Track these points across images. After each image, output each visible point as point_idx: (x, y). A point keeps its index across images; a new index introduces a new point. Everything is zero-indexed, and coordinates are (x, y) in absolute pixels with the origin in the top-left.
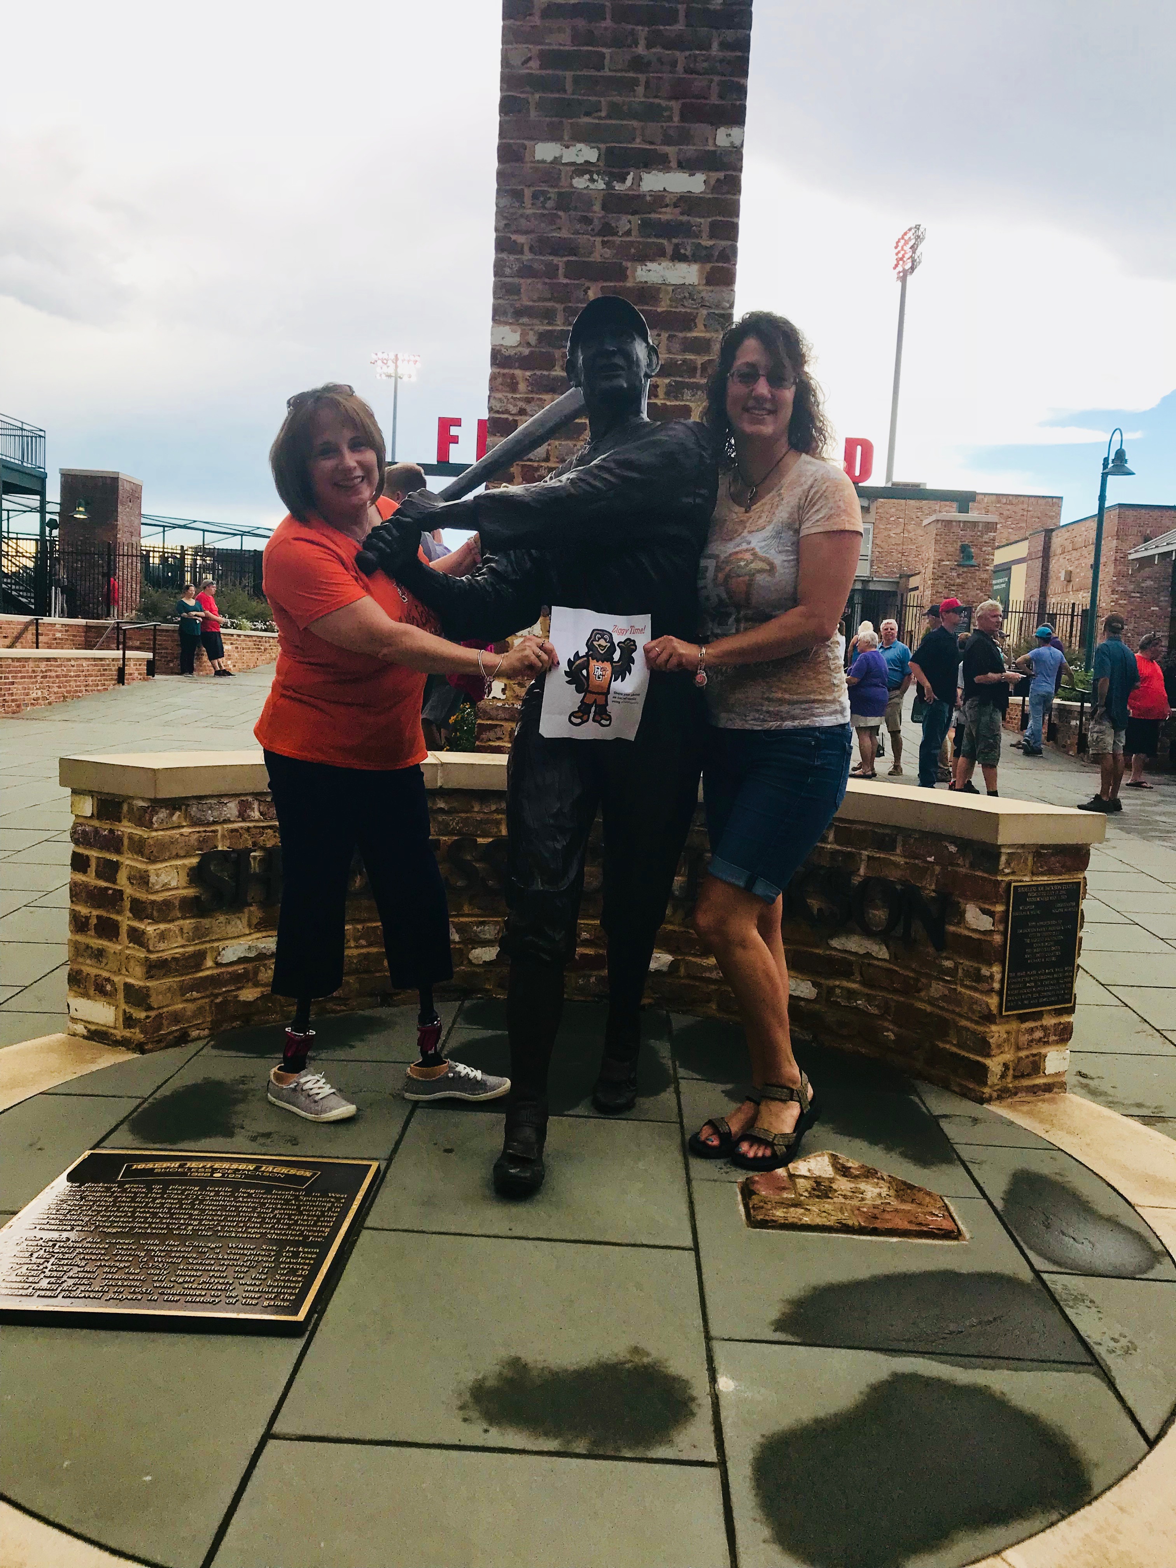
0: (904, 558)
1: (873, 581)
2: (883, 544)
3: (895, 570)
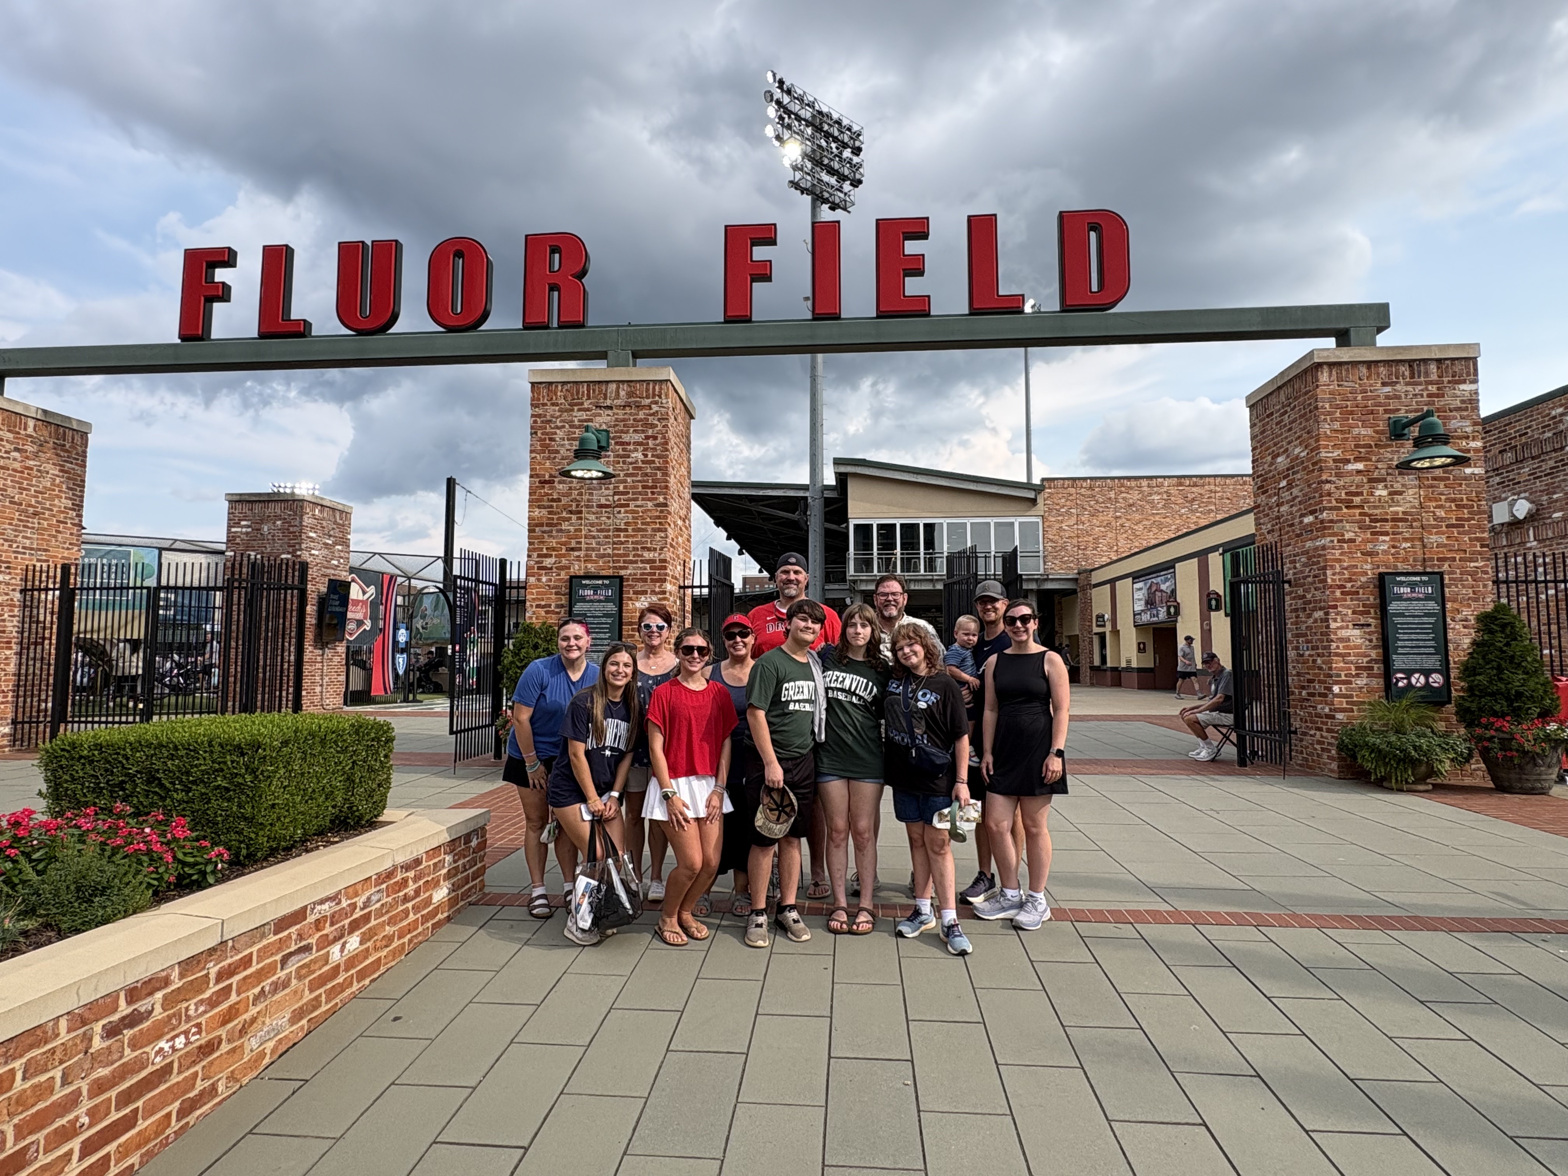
0: (1080, 552)
2: (1056, 538)
3: (1072, 565)
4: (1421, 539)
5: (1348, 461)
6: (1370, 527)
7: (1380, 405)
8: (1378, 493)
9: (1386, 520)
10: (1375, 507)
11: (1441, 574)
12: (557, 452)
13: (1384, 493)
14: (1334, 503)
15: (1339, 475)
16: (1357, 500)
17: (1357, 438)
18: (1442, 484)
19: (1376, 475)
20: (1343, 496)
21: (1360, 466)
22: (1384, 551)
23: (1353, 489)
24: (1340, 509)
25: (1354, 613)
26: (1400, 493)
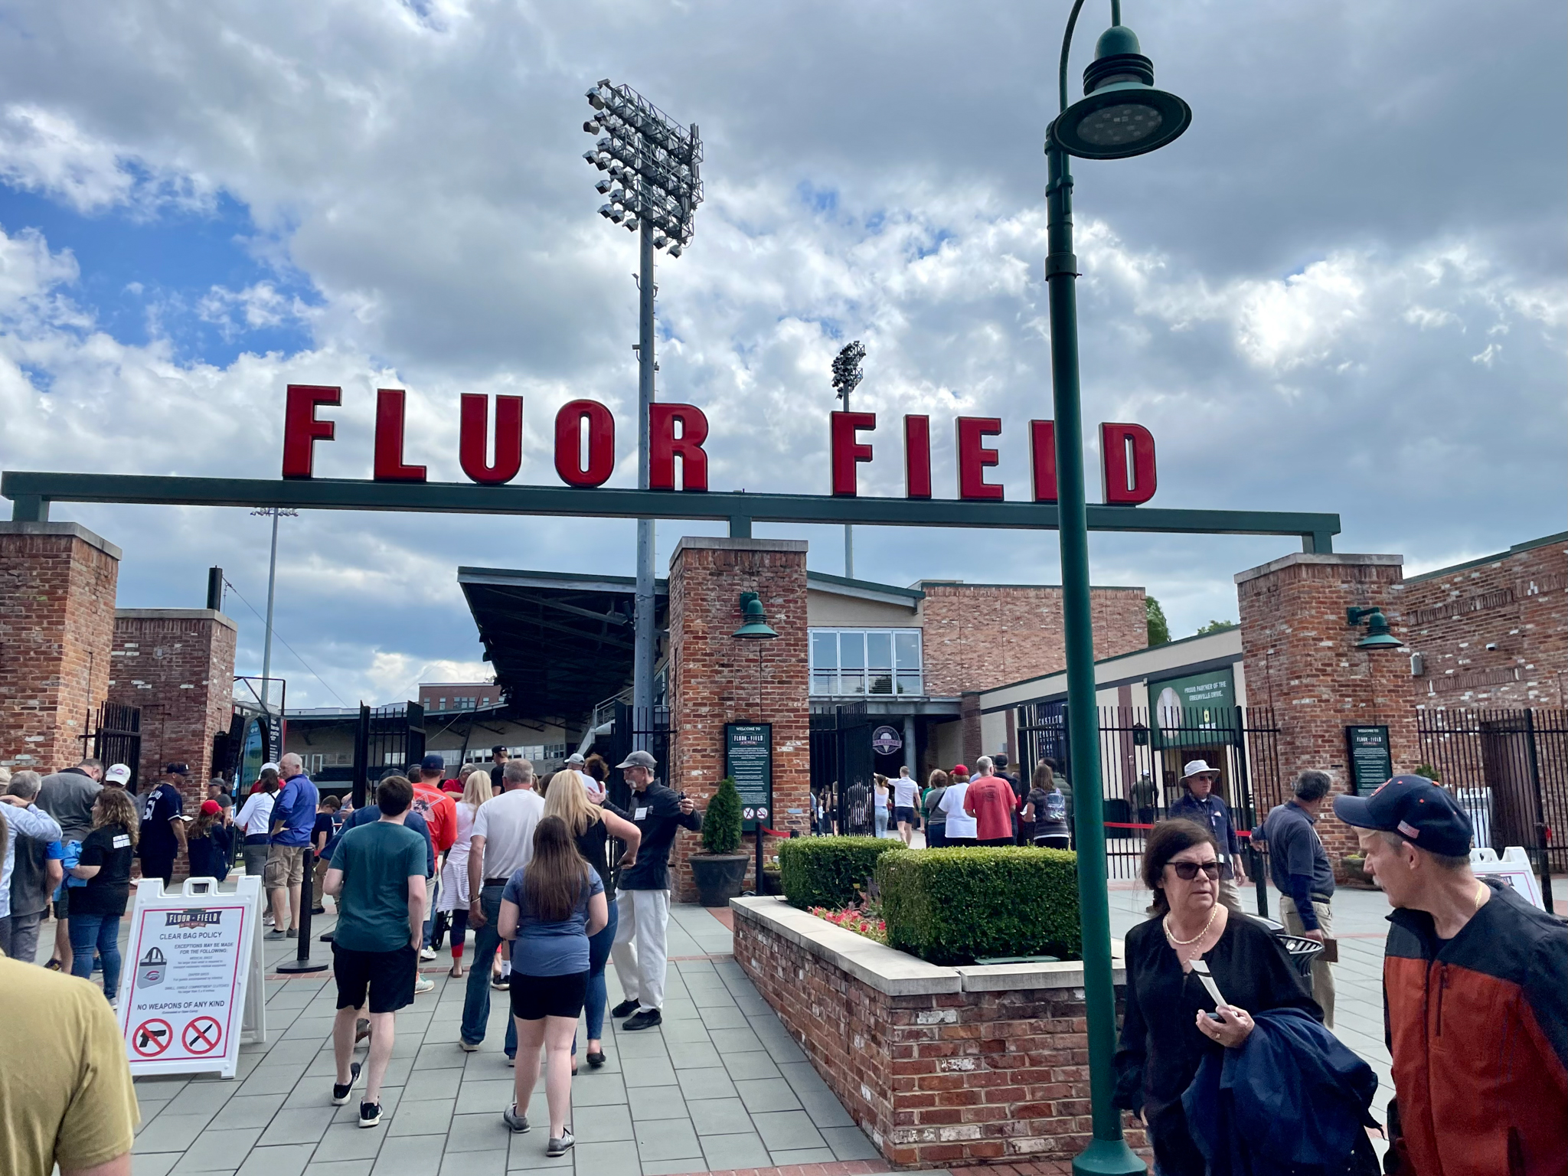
0: (964, 671)
1: (929, 703)
2: (936, 654)
3: (955, 686)
4: (1372, 700)
5: (1321, 640)
6: (1338, 691)
7: (1341, 598)
8: (1342, 664)
9: (1348, 686)
10: (1342, 676)
11: (1387, 727)
12: (709, 611)
13: (1347, 665)
14: (1314, 672)
15: (1316, 650)
16: (1329, 669)
17: (1327, 622)
18: (1384, 659)
19: (1341, 650)
20: (1320, 667)
21: (1330, 643)
22: (1349, 710)
23: (1327, 662)
24: (1318, 676)
25: (1332, 756)
26: (1357, 665)
